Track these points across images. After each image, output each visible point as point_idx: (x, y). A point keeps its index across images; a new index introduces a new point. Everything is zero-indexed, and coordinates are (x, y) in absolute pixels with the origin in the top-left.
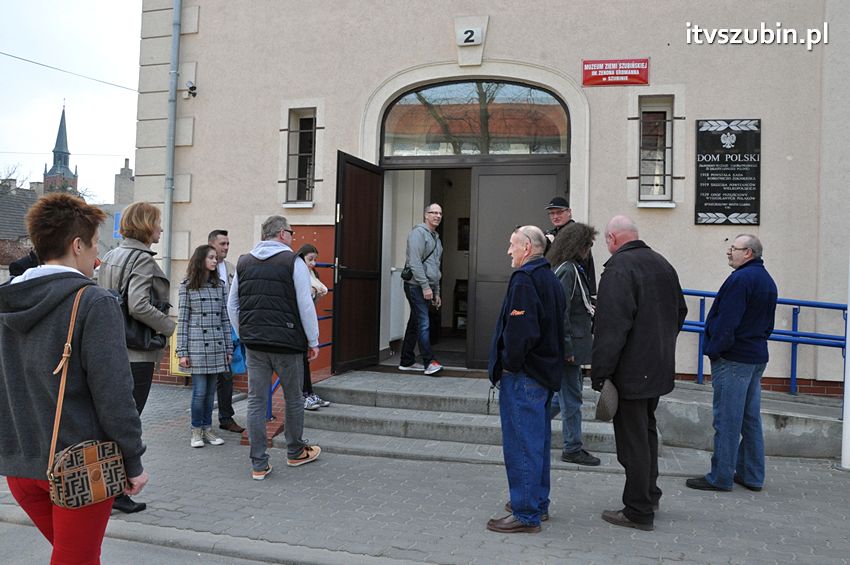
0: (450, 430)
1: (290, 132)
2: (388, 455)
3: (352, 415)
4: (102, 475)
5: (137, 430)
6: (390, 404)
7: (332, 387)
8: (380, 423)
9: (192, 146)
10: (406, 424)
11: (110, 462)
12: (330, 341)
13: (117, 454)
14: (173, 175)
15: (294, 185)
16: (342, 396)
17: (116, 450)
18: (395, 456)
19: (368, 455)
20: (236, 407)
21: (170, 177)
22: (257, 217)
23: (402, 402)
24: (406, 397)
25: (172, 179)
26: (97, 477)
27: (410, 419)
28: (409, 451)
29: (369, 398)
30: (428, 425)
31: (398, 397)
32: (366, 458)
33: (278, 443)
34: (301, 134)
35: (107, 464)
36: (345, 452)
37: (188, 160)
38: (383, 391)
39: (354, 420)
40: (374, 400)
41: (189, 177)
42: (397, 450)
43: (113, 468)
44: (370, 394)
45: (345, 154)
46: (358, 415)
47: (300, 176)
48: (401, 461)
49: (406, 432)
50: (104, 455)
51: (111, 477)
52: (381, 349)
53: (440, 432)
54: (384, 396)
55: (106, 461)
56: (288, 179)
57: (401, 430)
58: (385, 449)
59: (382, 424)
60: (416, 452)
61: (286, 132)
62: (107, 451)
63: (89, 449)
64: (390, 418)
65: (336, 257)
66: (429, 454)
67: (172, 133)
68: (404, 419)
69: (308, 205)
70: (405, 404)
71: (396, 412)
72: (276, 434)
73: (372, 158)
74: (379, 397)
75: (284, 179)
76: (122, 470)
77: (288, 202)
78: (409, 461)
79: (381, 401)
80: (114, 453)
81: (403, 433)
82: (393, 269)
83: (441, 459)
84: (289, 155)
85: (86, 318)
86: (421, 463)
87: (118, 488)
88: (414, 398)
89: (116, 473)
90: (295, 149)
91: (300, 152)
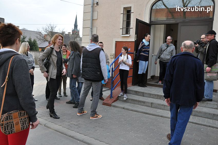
0: (166, 107)
1: (124, 14)
2: (145, 113)
3: (136, 99)
4: (20, 122)
5: (33, 107)
6: (148, 96)
7: (131, 90)
8: (144, 102)
9: (97, 19)
10: (152, 103)
11: (23, 118)
12: (132, 76)
13: (26, 115)
14: (92, 27)
15: (125, 30)
16: (133, 92)
17: (25, 114)
18: (147, 114)
19: (138, 112)
20: (104, 93)
21: (91, 28)
22: (114, 39)
23: (152, 96)
24: (153, 95)
25: (92, 29)
26: (17, 124)
27: (153, 102)
28: (151, 112)
29: (142, 94)
30: (159, 104)
31: (150, 94)
32: (138, 113)
33: (113, 105)
34: (127, 14)
35: (22, 119)
36: (132, 110)
37: (96, 23)
38: (146, 92)
39: (136, 101)
40: (143, 94)
41: (96, 28)
42: (148, 112)
43: (24, 120)
44: (142, 92)
45: (138, 19)
46: (137, 99)
47: (126, 27)
48: (149, 115)
49: (152, 106)
50: (21, 115)
51: (23, 123)
52: (148, 78)
53: (162, 107)
54: (146, 93)
55: (21, 118)
56: (123, 28)
57: (150, 105)
58: (144, 111)
59: (144, 103)
60: (154, 113)
61: (123, 14)
62: (22, 114)
63: (15, 114)
64: (147, 101)
65: (135, 51)
66: (158, 114)
67: (92, 16)
68: (151, 102)
69: (128, 35)
70: (152, 97)
71: (149, 99)
72: (113, 103)
73: (147, 21)
74: (145, 94)
75: (122, 28)
76: (27, 121)
77: (123, 34)
78: (151, 116)
79: (145, 95)
80: (25, 115)
81: (151, 106)
82: (153, 55)
83: (161, 116)
84: (123, 21)
85: (13, 67)
86: (155, 117)
87: (26, 127)
88: (155, 95)
89: (25, 122)
90: (125, 19)
91: (127, 20)
